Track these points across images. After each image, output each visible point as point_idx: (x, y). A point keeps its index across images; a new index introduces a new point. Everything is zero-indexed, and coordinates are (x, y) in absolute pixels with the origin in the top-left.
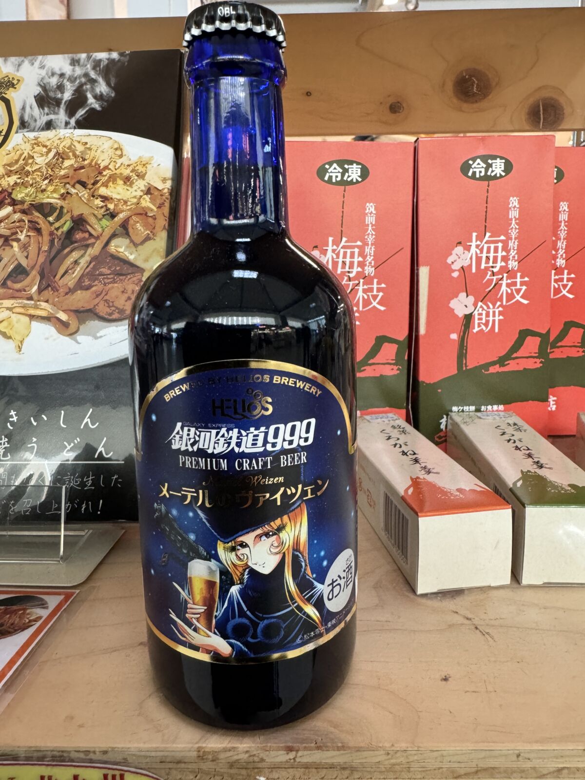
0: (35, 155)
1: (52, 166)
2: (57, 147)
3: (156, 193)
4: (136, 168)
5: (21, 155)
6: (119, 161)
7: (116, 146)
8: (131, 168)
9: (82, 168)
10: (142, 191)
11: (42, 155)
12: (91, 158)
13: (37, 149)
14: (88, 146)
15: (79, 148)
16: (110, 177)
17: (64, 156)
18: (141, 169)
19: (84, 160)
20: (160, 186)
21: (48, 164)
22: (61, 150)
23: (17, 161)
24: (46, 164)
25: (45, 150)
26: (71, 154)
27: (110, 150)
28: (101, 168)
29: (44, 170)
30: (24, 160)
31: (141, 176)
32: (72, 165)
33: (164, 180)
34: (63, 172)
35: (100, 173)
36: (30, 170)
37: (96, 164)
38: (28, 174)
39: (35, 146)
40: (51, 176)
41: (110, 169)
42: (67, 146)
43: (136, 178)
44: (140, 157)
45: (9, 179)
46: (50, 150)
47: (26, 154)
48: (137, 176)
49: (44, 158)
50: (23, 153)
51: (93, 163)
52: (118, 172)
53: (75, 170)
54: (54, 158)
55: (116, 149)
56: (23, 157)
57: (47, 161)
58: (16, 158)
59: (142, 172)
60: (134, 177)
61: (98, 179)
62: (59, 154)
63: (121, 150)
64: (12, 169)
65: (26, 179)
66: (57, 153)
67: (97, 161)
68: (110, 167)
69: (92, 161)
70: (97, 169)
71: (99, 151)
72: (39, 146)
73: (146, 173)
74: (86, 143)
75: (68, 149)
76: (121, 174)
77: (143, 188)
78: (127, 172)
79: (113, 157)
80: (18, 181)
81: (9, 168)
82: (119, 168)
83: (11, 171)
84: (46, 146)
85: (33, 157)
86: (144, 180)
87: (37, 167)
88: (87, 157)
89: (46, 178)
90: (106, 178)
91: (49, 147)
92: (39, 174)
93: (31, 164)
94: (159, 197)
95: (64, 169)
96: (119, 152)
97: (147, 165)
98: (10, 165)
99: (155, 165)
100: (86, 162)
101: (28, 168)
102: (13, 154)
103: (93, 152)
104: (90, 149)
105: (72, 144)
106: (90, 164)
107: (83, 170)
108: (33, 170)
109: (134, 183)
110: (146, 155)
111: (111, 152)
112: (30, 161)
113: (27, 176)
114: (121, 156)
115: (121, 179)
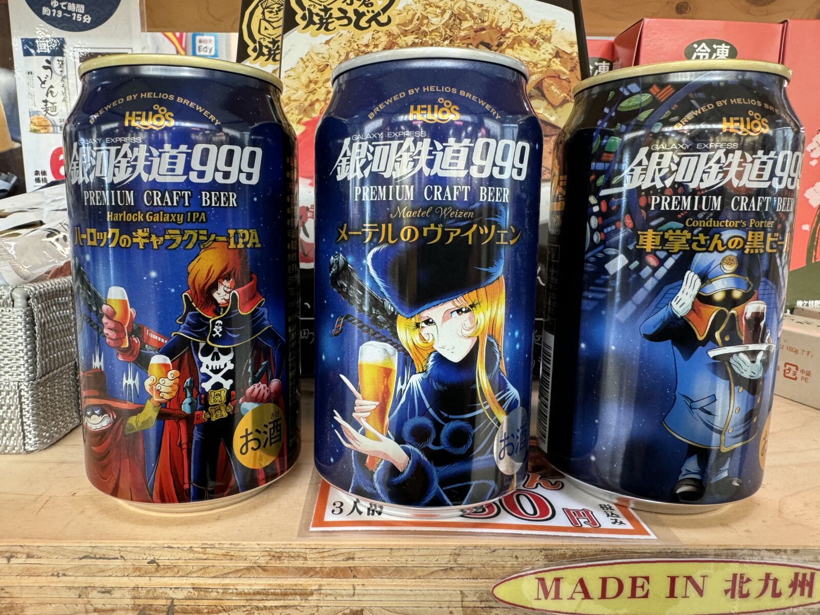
0: (430, 16)
1: (450, 27)
2: (451, 8)
3: (566, 57)
4: (540, 31)
5: (414, 15)
6: (521, 24)
7: (514, 9)
8: (534, 31)
9: (483, 29)
10: (550, 54)
11: (437, 16)
12: (490, 20)
13: (430, 9)
14: (484, 8)
15: (476, 11)
16: (514, 39)
17: (461, 18)
18: (545, 32)
19: (483, 22)
20: (569, 50)
21: (446, 25)
22: (456, 12)
23: (411, 21)
24: (443, 24)
25: (438, 11)
26: (468, 15)
27: (509, 13)
28: (503, 30)
29: (442, 30)
30: (418, 20)
31: (547, 39)
32: (471, 27)
33: (571, 44)
34: (463, 34)
35: (503, 35)
36: (427, 30)
37: (497, 26)
38: (425, 34)
39: (427, 7)
40: (450, 36)
41: (512, 31)
42: (462, 7)
43: (542, 41)
44: (542, 21)
45: (405, 38)
46: (444, 12)
47: (418, 15)
48: (543, 39)
49: (439, 19)
50: (416, 13)
51: (494, 25)
52: (521, 34)
53: (476, 31)
54: (450, 18)
55: (515, 12)
56: (416, 17)
57: (443, 22)
58: (409, 17)
59: (546, 35)
60: (540, 40)
61: (502, 40)
62: (455, 15)
63: (521, 13)
64: (407, 29)
65: (424, 39)
66: (453, 14)
67: (497, 22)
68: (512, 29)
69: (492, 23)
70: (498, 31)
71: (497, 14)
72: (431, 6)
73: (551, 36)
74: (482, 5)
75: (463, 10)
76: (525, 37)
77: (551, 51)
78: (531, 35)
79: (513, 19)
80: (416, 41)
81: (403, 28)
82: (521, 30)
83: (406, 31)
84: (440, 7)
85: (427, 18)
86: (550, 43)
87: (434, 27)
88: (486, 18)
89: (446, 39)
90: (510, 40)
91: (442, 8)
92: (438, 34)
93: (427, 24)
94: (570, 61)
95: (463, 30)
96: (519, 15)
97: (551, 29)
98: (404, 25)
99: (560, 29)
100: (486, 24)
101: (424, 28)
102: (404, 14)
103: (491, 15)
104: (487, 11)
105: (467, 6)
106: (491, 26)
107: (484, 32)
108: (430, 30)
109: (540, 46)
110: (549, 19)
111: (510, 15)
112: (425, 21)
113: (425, 37)
114: (522, 19)
115: (526, 42)
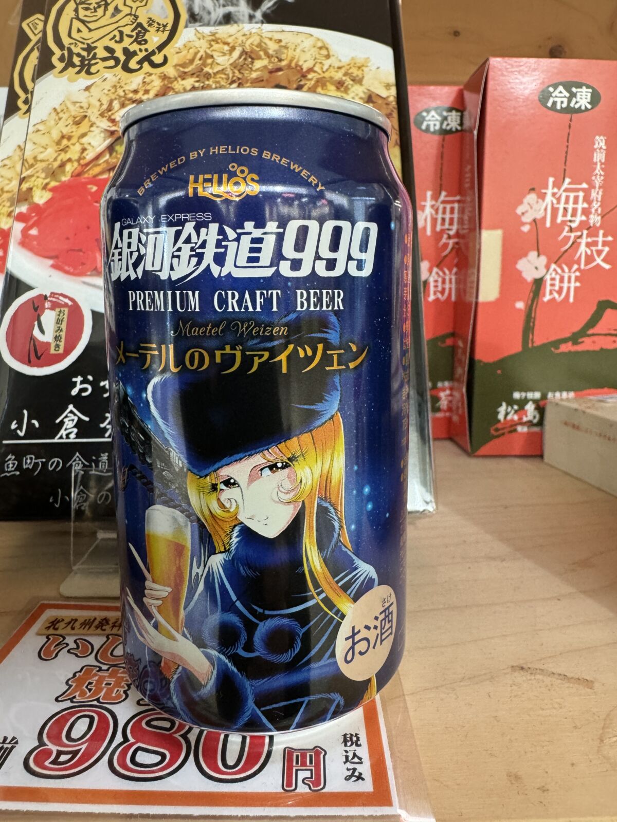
0: (215, 54)
1: (239, 67)
2: (242, 44)
3: (380, 101)
4: (350, 71)
5: (196, 54)
6: (327, 63)
7: (319, 44)
8: (343, 71)
9: (279, 69)
10: (361, 98)
11: (224, 54)
12: (289, 58)
13: (216, 46)
14: (283, 44)
15: (272, 47)
16: (318, 81)
17: (253, 56)
18: (355, 72)
19: (280, 60)
20: (384, 93)
21: (234, 65)
22: (248, 49)
23: (192, 61)
24: (231, 65)
25: (226, 48)
26: (262, 53)
27: (313, 49)
28: (305, 70)
29: (229, 72)
30: (200, 59)
31: (358, 81)
32: (265, 67)
33: (388, 86)
34: (254, 75)
35: (304, 76)
36: (210, 71)
37: (297, 65)
38: (208, 76)
39: (213, 43)
40: (239, 79)
41: (315, 72)
42: (256, 43)
43: (351, 82)
44: (353, 59)
45: (184, 82)
46: (233, 49)
47: (202, 53)
48: (353, 80)
49: (227, 57)
50: (199, 51)
51: (293, 65)
52: (327, 75)
53: (271, 72)
54: (240, 57)
55: (321, 48)
56: (199, 56)
57: (232, 61)
58: (190, 57)
59: (357, 76)
60: (349, 82)
61: (302, 83)
62: (246, 53)
63: (327, 49)
64: (186, 70)
65: (207, 83)
66: (244, 52)
67: (298, 61)
68: (316, 69)
69: (291, 61)
70: (298, 71)
71: (298, 50)
72: (218, 43)
73: (363, 77)
74: (280, 41)
75: (257, 46)
76: (331, 78)
77: (362, 95)
78: (338, 76)
79: (318, 56)
80: (197, 85)
81: (182, 69)
82: (327, 70)
83: (185, 73)
84: (228, 44)
85: (212, 57)
86: (361, 85)
87: (219, 68)
88: (283, 56)
89: (233, 82)
90: (313, 82)
91: (231, 45)
92: (223, 76)
93: (212, 64)
94: (385, 106)
95: (256, 71)
96: (324, 52)
97: (364, 68)
98: (184, 65)
99: (374, 68)
100: (284, 63)
101: (207, 69)
102: (184, 52)
103: (290, 53)
104: (286, 47)
105: (261, 41)
106: (289, 66)
107: (280, 73)
108: (215, 71)
109: (349, 89)
110: (360, 56)
111: (314, 51)
112: (209, 61)
113: (208, 79)
114: (328, 57)
115: (332, 84)
